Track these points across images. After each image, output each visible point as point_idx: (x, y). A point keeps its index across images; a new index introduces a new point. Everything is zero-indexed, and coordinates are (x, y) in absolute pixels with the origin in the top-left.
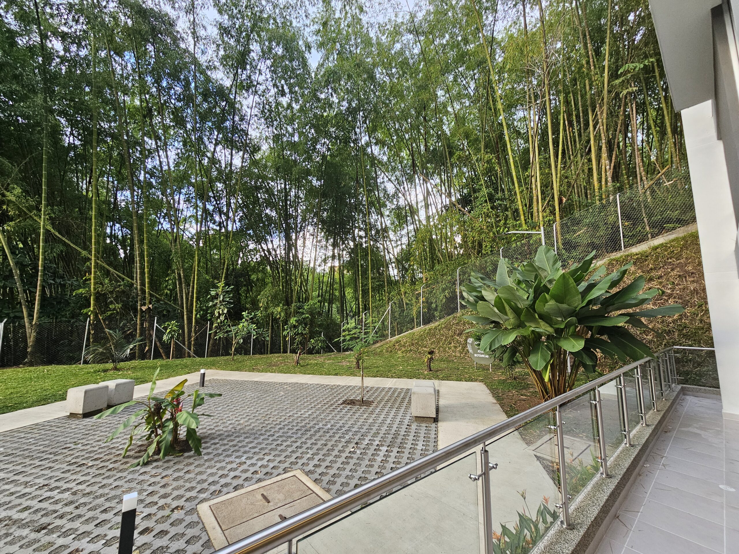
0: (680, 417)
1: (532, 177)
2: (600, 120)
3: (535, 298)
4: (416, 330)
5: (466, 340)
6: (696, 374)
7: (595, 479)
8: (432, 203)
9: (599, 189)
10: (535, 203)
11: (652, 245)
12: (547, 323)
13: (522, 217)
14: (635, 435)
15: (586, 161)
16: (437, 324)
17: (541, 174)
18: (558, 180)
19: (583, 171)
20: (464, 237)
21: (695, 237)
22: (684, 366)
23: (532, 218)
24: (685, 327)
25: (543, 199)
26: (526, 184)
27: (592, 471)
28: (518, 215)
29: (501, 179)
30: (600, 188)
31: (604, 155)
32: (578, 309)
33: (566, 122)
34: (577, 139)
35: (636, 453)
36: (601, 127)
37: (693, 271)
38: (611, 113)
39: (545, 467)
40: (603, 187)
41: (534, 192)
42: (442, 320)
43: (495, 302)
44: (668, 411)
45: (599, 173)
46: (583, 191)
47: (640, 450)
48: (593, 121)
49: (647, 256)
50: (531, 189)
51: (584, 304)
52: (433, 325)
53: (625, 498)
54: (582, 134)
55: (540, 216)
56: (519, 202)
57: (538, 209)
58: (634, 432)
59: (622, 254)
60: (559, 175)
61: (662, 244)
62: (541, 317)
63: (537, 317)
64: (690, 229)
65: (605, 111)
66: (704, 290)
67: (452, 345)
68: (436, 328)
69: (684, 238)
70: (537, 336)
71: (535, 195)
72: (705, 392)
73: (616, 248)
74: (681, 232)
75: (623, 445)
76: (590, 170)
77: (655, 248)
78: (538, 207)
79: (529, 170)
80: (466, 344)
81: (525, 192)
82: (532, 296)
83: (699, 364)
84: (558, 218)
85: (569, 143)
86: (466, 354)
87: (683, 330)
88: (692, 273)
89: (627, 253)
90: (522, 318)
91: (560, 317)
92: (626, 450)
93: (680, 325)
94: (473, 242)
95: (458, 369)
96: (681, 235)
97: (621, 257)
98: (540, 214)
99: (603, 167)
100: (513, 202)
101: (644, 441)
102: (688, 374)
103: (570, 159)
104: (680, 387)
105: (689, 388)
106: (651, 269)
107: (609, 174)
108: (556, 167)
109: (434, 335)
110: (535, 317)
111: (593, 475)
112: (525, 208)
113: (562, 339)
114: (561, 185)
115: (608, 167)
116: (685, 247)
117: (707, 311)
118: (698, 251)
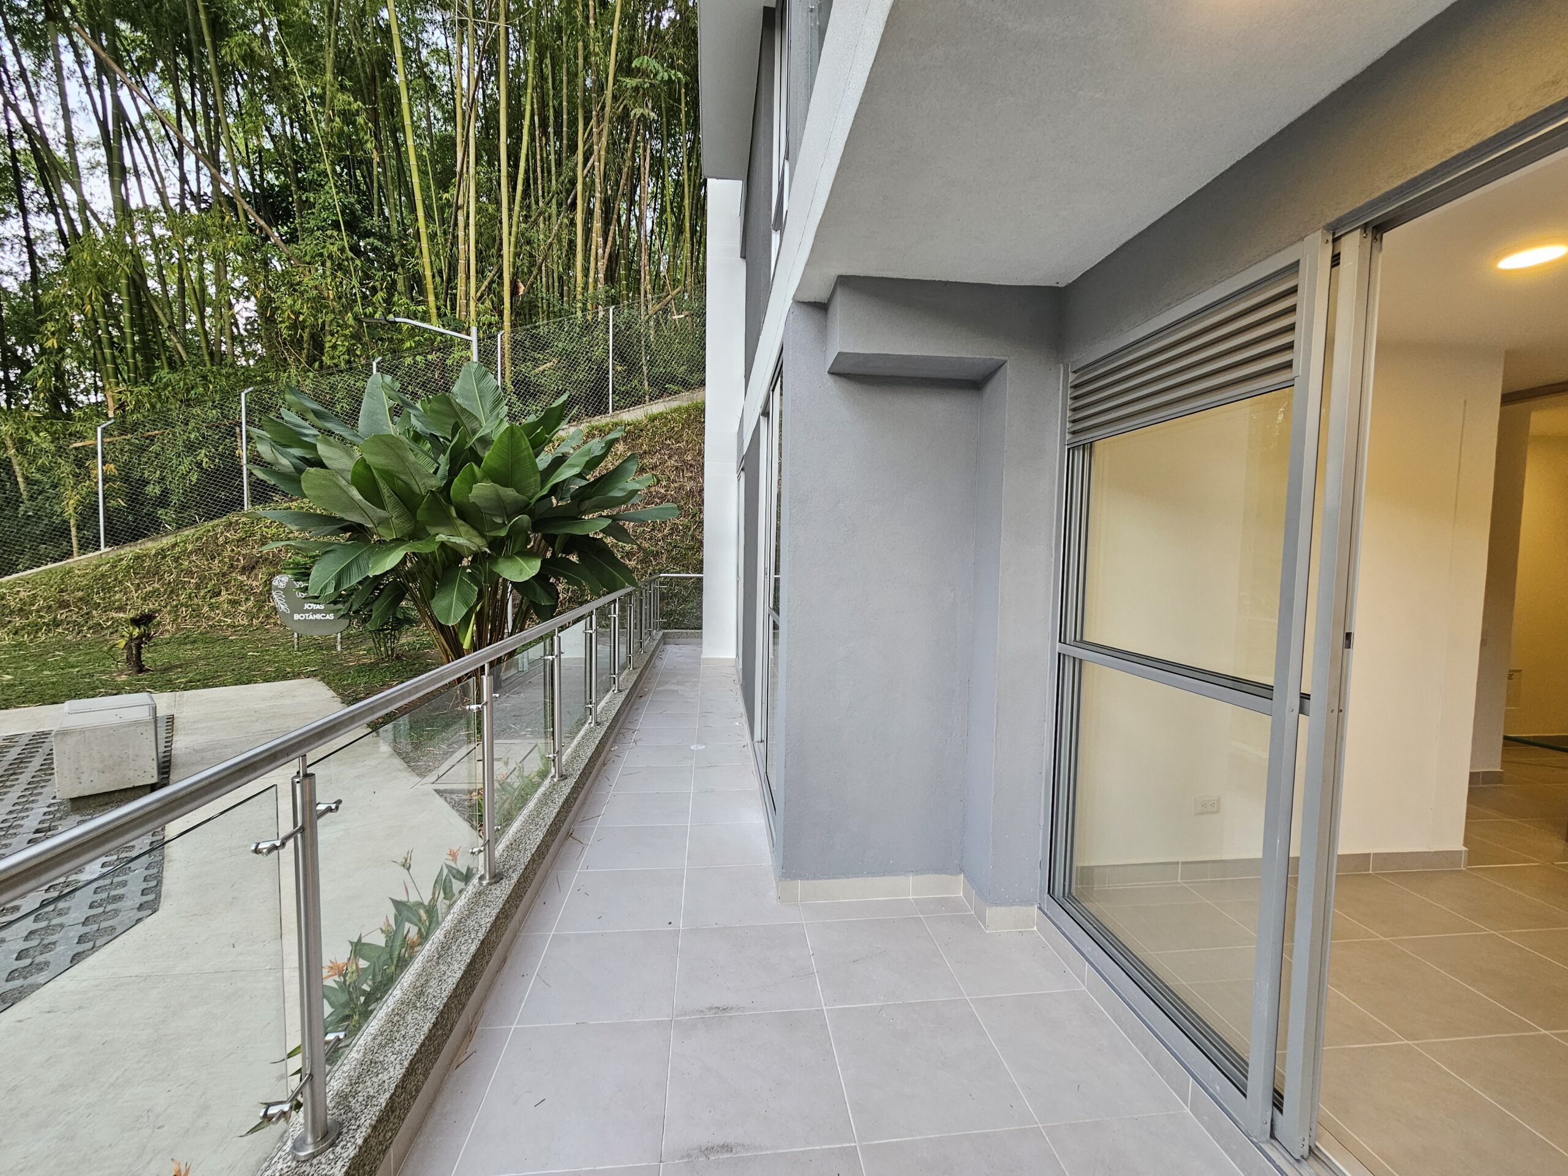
0: (657, 674)
1: (458, 208)
2: (595, 147)
3: (452, 473)
4: (79, 561)
5: (268, 583)
6: (679, 614)
7: (542, 790)
8: (142, 167)
9: (583, 289)
10: (461, 275)
11: (650, 412)
12: (474, 527)
13: (431, 298)
14: (603, 709)
15: (566, 221)
16: (166, 541)
17: (479, 211)
18: (513, 239)
19: (560, 241)
20: (266, 307)
21: (699, 412)
22: (668, 604)
23: (453, 308)
24: (675, 547)
25: (480, 272)
26: (443, 221)
27: (536, 779)
28: (422, 291)
29: (380, 187)
30: (585, 288)
31: (597, 225)
32: (533, 501)
33: (536, 118)
34: (553, 169)
35: (603, 733)
36: (596, 164)
37: (692, 462)
38: (614, 144)
39: (456, 806)
40: (591, 287)
41: (461, 247)
42: (188, 532)
43: (354, 473)
44: (645, 667)
45: (586, 258)
46: (556, 284)
47: (609, 727)
48: (585, 143)
49: (642, 430)
50: (455, 237)
51: (545, 492)
52: (149, 544)
53: (583, 803)
54: (565, 162)
55: (471, 309)
56: (426, 260)
57: (467, 293)
58: (602, 704)
59: (608, 419)
60: (514, 229)
61: (662, 414)
62: (463, 515)
63: (454, 514)
64: (695, 396)
65: (605, 133)
66: (701, 491)
67: (224, 596)
68: (162, 553)
69: (687, 410)
70: (452, 555)
71: (462, 256)
72: (688, 636)
73: (600, 409)
74: (683, 400)
75: (587, 725)
76: (572, 244)
77: (653, 419)
78: (467, 287)
79: (453, 191)
80: (269, 592)
81: (440, 239)
82: (444, 468)
83: (685, 600)
84: (507, 324)
85: (539, 170)
86: (268, 617)
87: (672, 550)
88: (691, 466)
89: (615, 420)
90: (421, 514)
91: (501, 516)
92: (591, 730)
93: (670, 543)
94: (294, 326)
95: (244, 657)
96: (685, 404)
97: (607, 424)
98: (472, 304)
99: (593, 247)
100: (410, 253)
101: (614, 712)
102: (671, 615)
103: (537, 203)
104: (661, 633)
105: (670, 633)
106: (645, 452)
107: (602, 265)
108: (510, 210)
109: (155, 573)
110: (449, 516)
111: (539, 785)
112: (438, 279)
113: (500, 560)
114: (517, 255)
115: (600, 251)
116: (687, 424)
117: (701, 523)
118: (701, 433)
